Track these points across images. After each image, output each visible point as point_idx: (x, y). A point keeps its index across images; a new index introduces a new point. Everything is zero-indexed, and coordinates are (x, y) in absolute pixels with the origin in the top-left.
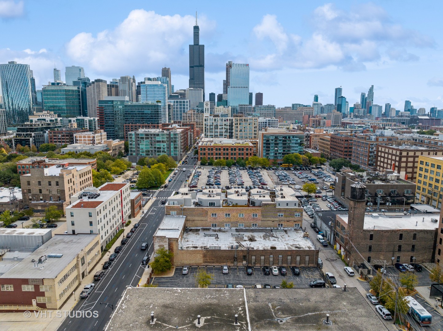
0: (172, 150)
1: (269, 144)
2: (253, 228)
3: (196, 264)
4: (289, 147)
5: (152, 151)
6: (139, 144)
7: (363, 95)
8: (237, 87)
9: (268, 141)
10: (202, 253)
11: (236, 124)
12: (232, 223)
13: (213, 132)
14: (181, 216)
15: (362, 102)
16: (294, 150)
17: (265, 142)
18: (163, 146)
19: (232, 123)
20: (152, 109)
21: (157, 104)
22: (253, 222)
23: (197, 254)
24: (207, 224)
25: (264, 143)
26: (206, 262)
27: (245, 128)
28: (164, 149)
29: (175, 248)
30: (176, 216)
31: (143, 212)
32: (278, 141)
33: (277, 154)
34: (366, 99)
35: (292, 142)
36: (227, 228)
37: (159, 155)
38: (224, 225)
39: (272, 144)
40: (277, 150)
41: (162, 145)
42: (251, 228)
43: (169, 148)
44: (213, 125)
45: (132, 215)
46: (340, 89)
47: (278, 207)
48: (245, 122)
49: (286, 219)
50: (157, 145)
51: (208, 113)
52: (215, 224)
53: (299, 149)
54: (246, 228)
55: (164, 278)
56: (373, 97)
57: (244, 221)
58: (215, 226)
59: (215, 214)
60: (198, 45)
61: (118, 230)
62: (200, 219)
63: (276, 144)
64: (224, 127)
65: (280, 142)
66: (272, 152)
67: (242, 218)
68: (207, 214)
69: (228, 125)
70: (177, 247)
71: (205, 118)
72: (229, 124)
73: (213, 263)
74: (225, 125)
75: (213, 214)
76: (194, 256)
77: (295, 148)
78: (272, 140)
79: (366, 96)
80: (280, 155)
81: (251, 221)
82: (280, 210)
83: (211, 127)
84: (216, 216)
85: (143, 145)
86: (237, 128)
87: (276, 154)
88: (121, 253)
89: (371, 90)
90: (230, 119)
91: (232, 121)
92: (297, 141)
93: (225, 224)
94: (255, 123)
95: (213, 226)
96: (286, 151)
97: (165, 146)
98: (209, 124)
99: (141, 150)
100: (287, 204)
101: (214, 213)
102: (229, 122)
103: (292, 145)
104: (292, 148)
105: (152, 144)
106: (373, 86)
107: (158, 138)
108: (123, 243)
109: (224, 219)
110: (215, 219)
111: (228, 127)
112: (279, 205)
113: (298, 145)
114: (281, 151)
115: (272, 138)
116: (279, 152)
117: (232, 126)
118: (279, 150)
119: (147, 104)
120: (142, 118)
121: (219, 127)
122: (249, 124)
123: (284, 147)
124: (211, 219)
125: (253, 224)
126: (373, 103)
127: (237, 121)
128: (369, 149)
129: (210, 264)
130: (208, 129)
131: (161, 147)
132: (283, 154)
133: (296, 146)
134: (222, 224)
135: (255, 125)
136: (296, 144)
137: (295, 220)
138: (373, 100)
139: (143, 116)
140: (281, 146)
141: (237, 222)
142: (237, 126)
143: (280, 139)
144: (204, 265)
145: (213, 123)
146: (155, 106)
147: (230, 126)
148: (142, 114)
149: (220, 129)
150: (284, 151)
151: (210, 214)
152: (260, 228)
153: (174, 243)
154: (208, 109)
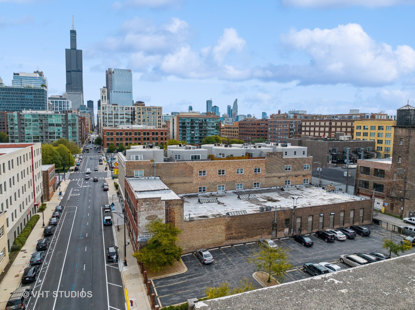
0: (69, 135)
1: (186, 127)
2: (255, 189)
3: (213, 244)
4: (206, 131)
5: (42, 137)
6: (24, 128)
7: (229, 108)
8: (120, 92)
9: (184, 123)
10: (225, 222)
11: (138, 114)
12: (227, 184)
13: (112, 122)
14: (153, 178)
15: (229, 113)
16: (210, 133)
17: (180, 125)
18: (57, 131)
19: (134, 112)
20: (35, 94)
21: (42, 88)
22: (255, 181)
23: (216, 225)
24: (192, 189)
25: (180, 127)
26: (230, 239)
27: (148, 117)
28: (59, 134)
29: (177, 219)
30: (144, 178)
31: (60, 194)
32: (194, 124)
33: (194, 138)
34: (231, 110)
35: (209, 125)
36: (220, 192)
37: (52, 142)
38: (216, 189)
39: (188, 128)
40: (194, 134)
41: (56, 129)
42: (252, 190)
43: (66, 132)
44: (112, 114)
45: (46, 196)
46: (210, 101)
47: (285, 157)
48: (149, 111)
49: (293, 173)
50: (50, 129)
51: (105, 101)
52: (204, 188)
53: (216, 133)
54: (246, 190)
55: (173, 277)
56: (237, 109)
57: (243, 180)
58: (204, 191)
59: (204, 172)
60: (75, 49)
61: (29, 216)
62: (181, 181)
63: (193, 127)
64: (125, 116)
65: (196, 125)
66: (188, 136)
67: (241, 175)
68: (192, 172)
69: (129, 115)
70: (182, 215)
71: (103, 106)
72: (130, 113)
73: (242, 238)
74: (126, 114)
75: (200, 172)
76: (212, 229)
77: (212, 132)
78: (188, 123)
79: (232, 108)
80: (196, 139)
81: (253, 179)
82: (287, 161)
83: (111, 116)
84: (205, 175)
85: (30, 129)
86: (140, 117)
87: (192, 138)
88: (51, 251)
89: (236, 102)
90: (132, 108)
91: (134, 109)
92: (213, 124)
93: (218, 185)
94: (159, 113)
95: (200, 191)
96: (202, 135)
97: (61, 131)
98: (108, 113)
99: (26, 136)
100: (295, 152)
101: (202, 170)
102: (130, 111)
103: (209, 129)
104: (209, 132)
105: (42, 128)
106: (236, 100)
107: (50, 121)
108: (47, 234)
109: (216, 179)
110: (204, 179)
111: (130, 117)
112: (286, 154)
113: (214, 129)
114: (198, 135)
115: (188, 121)
116: (196, 136)
117: (134, 115)
118: (195, 134)
119: (28, 87)
120: (22, 105)
121: (120, 116)
122: (153, 114)
123: (201, 131)
124: (199, 179)
125: (255, 184)
126: (237, 114)
127: (140, 110)
128: (289, 126)
129: (236, 241)
130: (106, 118)
131: (55, 131)
132: (200, 138)
133: (212, 130)
134: (213, 186)
135: (159, 114)
136: (213, 127)
137: (304, 174)
138: (237, 112)
139: (23, 102)
140: (197, 130)
141: (234, 182)
142: (140, 116)
143: (196, 122)
144: (228, 243)
145: (112, 112)
146: (39, 90)
147: (131, 115)
148: (22, 99)
149: (120, 118)
150: (201, 134)
151: (196, 171)
152: (264, 189)
153: (176, 209)
154: (105, 96)
